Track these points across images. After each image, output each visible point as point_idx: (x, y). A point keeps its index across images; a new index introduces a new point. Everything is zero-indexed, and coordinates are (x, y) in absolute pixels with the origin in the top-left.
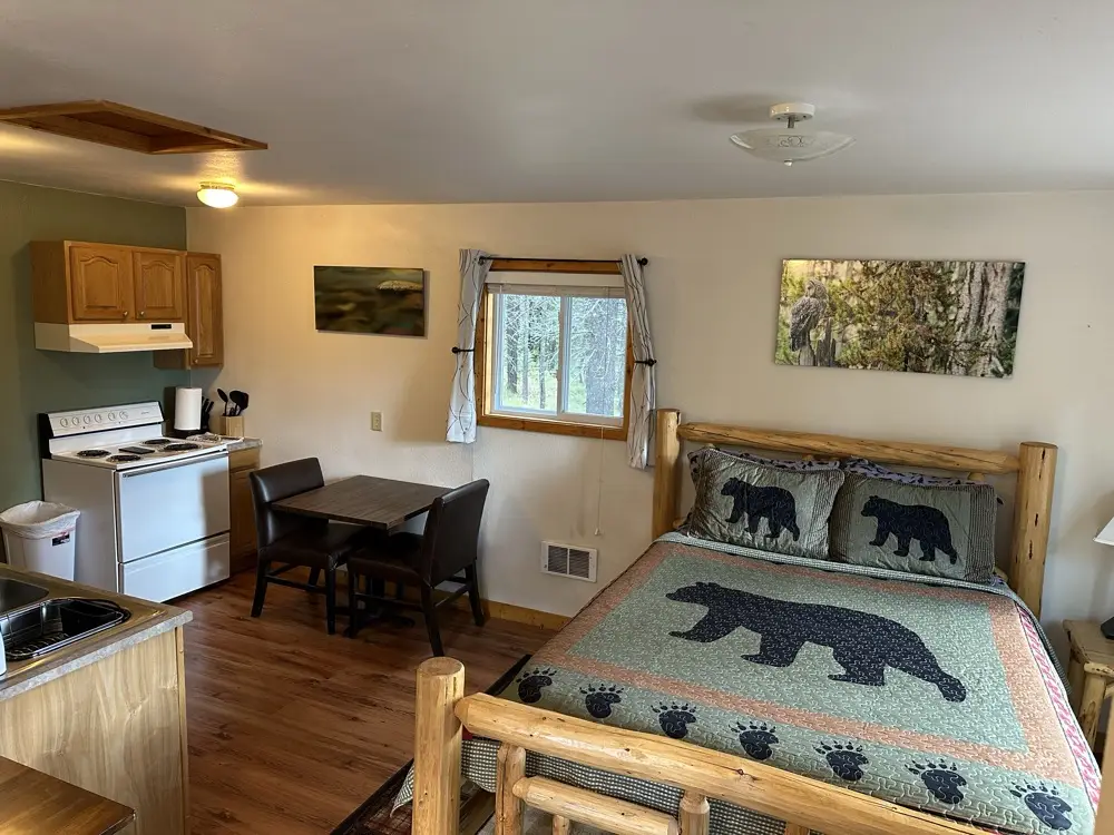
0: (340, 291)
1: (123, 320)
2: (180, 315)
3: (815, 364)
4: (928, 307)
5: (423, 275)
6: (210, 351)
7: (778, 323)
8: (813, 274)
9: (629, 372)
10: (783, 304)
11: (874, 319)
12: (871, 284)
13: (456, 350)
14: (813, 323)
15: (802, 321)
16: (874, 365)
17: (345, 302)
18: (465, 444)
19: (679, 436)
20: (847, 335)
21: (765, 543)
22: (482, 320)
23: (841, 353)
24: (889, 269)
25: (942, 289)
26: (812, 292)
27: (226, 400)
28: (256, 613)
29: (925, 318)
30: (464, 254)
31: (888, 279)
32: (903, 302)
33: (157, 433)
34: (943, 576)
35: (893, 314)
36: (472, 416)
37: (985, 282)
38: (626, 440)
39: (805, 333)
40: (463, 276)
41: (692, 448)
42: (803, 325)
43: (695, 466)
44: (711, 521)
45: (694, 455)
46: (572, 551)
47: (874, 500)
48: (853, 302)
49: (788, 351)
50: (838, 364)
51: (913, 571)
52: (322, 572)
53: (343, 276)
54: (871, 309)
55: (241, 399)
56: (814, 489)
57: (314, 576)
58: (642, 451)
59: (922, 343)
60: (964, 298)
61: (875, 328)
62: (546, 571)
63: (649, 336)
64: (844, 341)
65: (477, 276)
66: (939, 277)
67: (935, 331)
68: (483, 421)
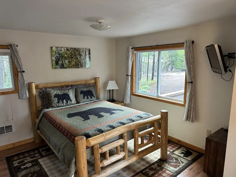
3: (61, 68)
4: (78, 56)
7: (52, 60)
8: (57, 50)
10: (52, 56)
11: (70, 59)
12: (68, 52)
14: (59, 60)
15: (57, 60)
16: (71, 68)
20: (66, 62)
21: (66, 105)
23: (65, 66)
24: (71, 49)
25: (80, 53)
26: (58, 53)
29: (78, 58)
31: (71, 51)
32: (74, 55)
34: (94, 100)
35: (73, 58)
37: (85, 52)
39: (58, 62)
42: (57, 61)
44: (53, 104)
46: (5, 127)
47: (81, 91)
48: (66, 56)
49: (55, 66)
50: (65, 68)
51: (90, 101)
54: (69, 57)
56: (71, 92)
59: (78, 63)
60: (83, 55)
61: (70, 60)
64: (65, 63)
66: (79, 51)
67: (80, 60)
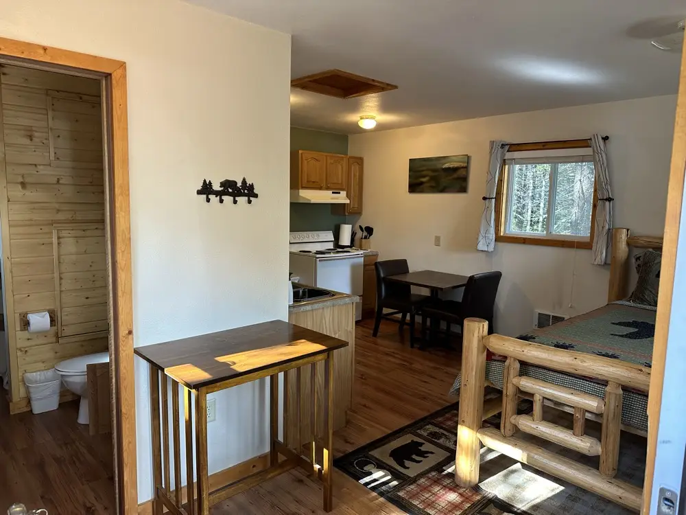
0: (423, 171)
1: (321, 188)
2: (344, 187)
5: (469, 158)
6: (356, 206)
9: (595, 206)
13: (485, 198)
17: (424, 177)
18: (487, 252)
19: (628, 244)
22: (501, 181)
27: (363, 231)
28: (375, 335)
30: (492, 143)
33: (331, 246)
36: (492, 236)
38: (591, 249)
40: (491, 155)
41: (637, 252)
43: (639, 262)
44: (647, 292)
45: (638, 256)
46: (553, 317)
52: (408, 314)
53: (424, 163)
55: (369, 231)
57: (404, 316)
58: (602, 254)
62: (536, 328)
63: (610, 183)
65: (499, 155)
68: (499, 239)
